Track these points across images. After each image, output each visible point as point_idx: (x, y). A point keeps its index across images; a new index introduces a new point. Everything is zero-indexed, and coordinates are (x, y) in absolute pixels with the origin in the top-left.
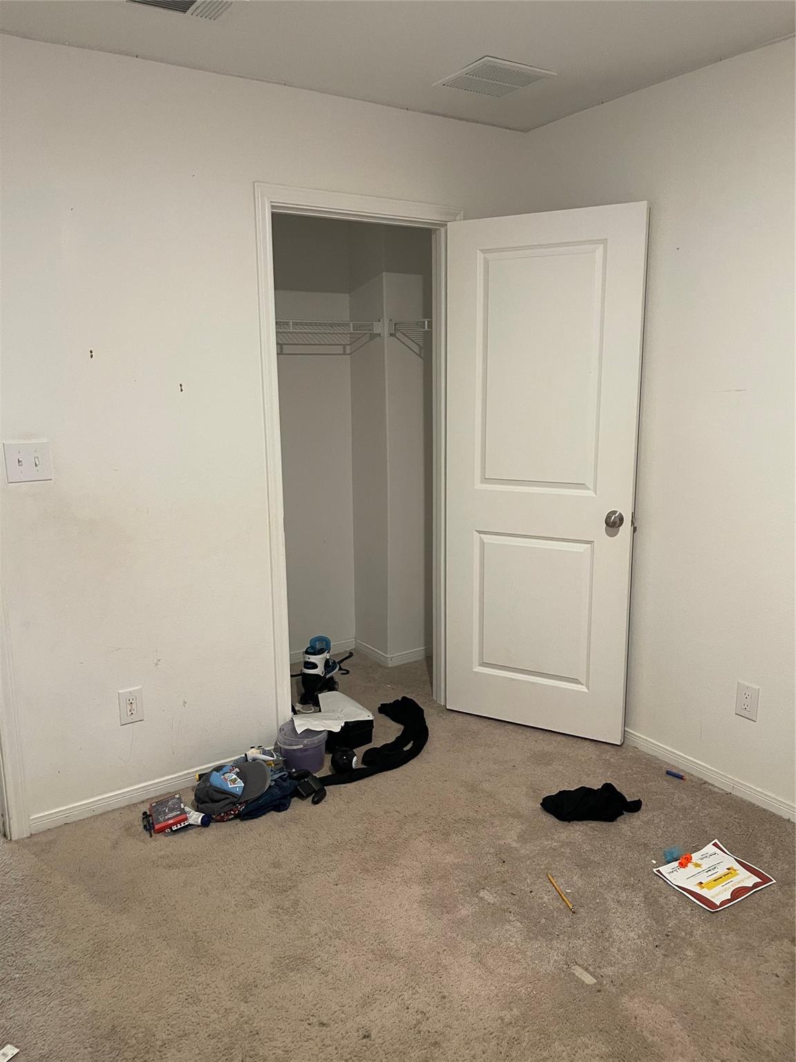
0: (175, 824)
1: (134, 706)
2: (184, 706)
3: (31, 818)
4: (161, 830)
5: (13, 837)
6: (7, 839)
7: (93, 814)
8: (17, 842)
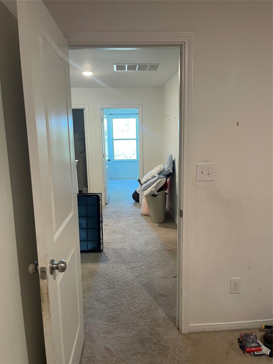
0: (256, 351)
1: (237, 286)
2: (259, 290)
3: (190, 325)
4: (249, 352)
5: (182, 331)
6: (179, 331)
7: (214, 330)
8: (184, 334)
